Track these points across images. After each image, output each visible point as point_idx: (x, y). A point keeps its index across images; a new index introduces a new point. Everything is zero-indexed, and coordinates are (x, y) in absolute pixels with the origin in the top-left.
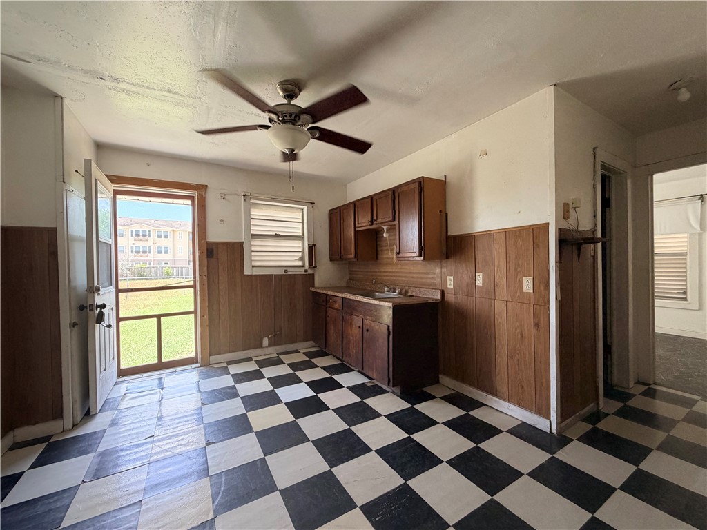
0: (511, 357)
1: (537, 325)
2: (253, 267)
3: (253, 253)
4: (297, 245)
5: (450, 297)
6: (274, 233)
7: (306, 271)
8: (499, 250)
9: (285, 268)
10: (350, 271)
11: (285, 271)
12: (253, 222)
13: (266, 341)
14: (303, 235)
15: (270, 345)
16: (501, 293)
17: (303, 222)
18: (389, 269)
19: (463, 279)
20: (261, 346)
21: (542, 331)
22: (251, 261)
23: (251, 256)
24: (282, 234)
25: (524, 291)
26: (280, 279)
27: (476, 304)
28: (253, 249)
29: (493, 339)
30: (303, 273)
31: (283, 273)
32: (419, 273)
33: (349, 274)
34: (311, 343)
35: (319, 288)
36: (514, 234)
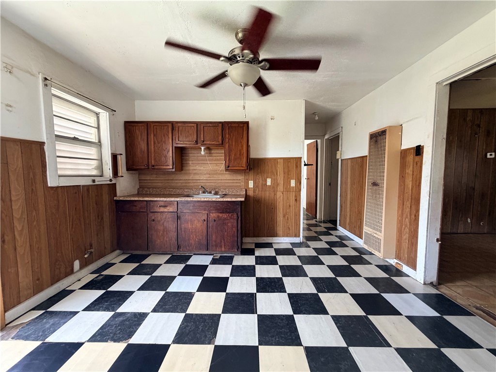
0: (284, 216)
1: (296, 200)
2: (60, 176)
3: (59, 160)
4: (92, 152)
5: (251, 193)
6: (73, 136)
7: (111, 180)
8: (280, 168)
9: (93, 178)
10: (139, 180)
11: (94, 181)
12: (56, 121)
13: (77, 264)
14: (100, 142)
15: (82, 267)
16: (281, 188)
17: (98, 128)
18: (197, 177)
19: (259, 182)
20: (71, 272)
21: (298, 202)
22: (57, 169)
23: (56, 162)
24: (80, 138)
25: (291, 186)
26: (88, 190)
27: (267, 195)
28: (58, 154)
29: (276, 211)
30: (109, 182)
31: (91, 183)
32: (226, 180)
33: (140, 183)
34: (118, 252)
35: (121, 197)
36: (287, 160)
